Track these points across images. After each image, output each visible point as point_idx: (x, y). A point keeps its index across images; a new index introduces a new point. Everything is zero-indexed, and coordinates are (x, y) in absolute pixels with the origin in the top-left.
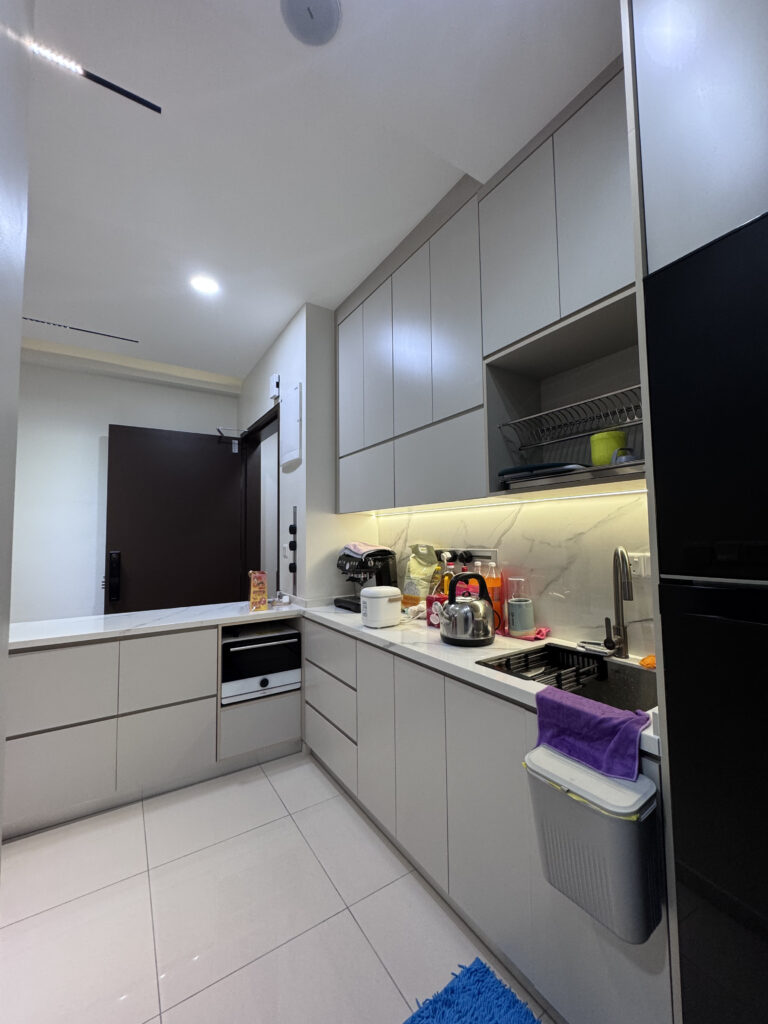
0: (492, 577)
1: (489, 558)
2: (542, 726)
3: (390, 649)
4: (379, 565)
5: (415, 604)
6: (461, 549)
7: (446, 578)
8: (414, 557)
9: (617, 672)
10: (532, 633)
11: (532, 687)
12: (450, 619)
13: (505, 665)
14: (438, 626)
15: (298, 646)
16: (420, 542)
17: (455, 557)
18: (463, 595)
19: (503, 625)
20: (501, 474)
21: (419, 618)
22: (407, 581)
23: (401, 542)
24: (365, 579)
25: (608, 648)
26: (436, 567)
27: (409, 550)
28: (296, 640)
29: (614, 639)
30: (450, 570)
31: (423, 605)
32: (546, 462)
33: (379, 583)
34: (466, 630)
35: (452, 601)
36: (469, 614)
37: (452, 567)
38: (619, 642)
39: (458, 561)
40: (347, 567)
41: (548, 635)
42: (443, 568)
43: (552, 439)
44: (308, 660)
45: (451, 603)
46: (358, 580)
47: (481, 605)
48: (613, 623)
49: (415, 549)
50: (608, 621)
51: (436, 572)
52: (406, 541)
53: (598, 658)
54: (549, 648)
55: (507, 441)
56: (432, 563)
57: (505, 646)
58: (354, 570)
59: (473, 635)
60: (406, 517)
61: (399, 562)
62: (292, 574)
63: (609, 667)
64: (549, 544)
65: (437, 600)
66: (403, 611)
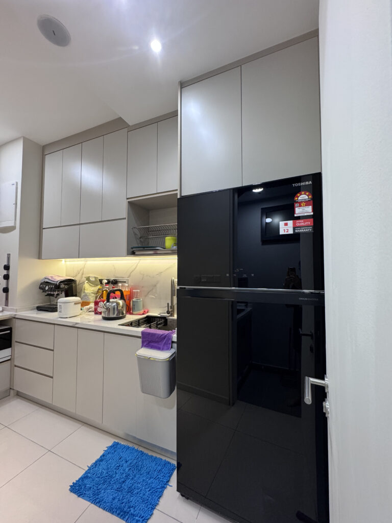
0: (126, 290)
1: (125, 282)
2: (143, 342)
3: (76, 326)
4: (66, 287)
5: (87, 305)
6: (112, 279)
7: (105, 292)
8: (87, 283)
9: (170, 322)
10: (142, 312)
11: (140, 330)
12: (107, 309)
13: (131, 324)
14: (100, 313)
15: (10, 334)
16: (91, 275)
17: (109, 282)
18: (113, 298)
19: (129, 310)
20: (132, 248)
21: (90, 312)
22: (83, 294)
23: (80, 274)
24: (58, 295)
25: (168, 314)
26: (99, 287)
27: (84, 279)
28: (9, 331)
29: (170, 310)
30: (106, 288)
31: (92, 305)
32: (150, 246)
33: (67, 296)
34: (114, 313)
35: (108, 301)
36: (116, 307)
37: (108, 287)
38: (172, 311)
39: (110, 284)
40: (47, 288)
41: (147, 312)
42: (103, 288)
43: (153, 236)
44: (16, 342)
45: (107, 302)
46: (53, 295)
47: (121, 302)
48: (170, 305)
49: (88, 279)
50: (168, 304)
51: (99, 289)
52: (83, 274)
53: (164, 318)
54: (147, 317)
55: (135, 234)
56: (97, 285)
57: (130, 318)
58: (51, 289)
59: (117, 315)
60: (83, 262)
61: (78, 285)
62: (5, 294)
63: (168, 321)
64: (150, 276)
65: (100, 301)
66: (81, 309)
